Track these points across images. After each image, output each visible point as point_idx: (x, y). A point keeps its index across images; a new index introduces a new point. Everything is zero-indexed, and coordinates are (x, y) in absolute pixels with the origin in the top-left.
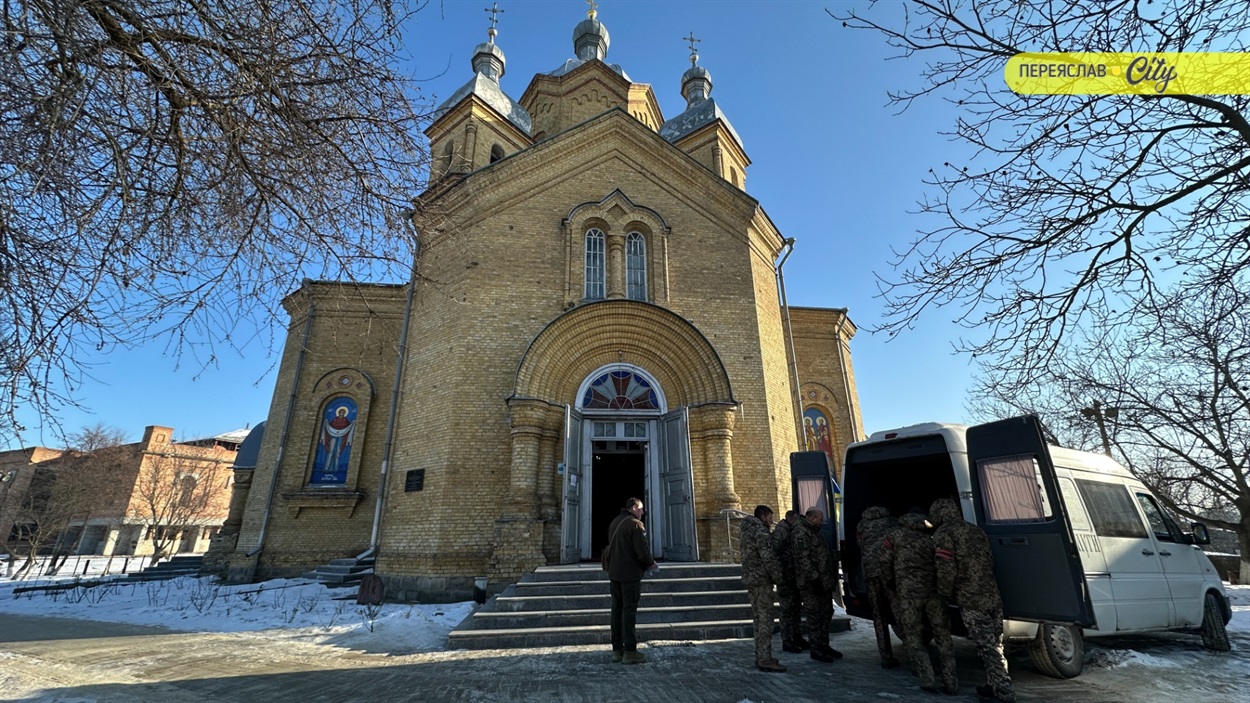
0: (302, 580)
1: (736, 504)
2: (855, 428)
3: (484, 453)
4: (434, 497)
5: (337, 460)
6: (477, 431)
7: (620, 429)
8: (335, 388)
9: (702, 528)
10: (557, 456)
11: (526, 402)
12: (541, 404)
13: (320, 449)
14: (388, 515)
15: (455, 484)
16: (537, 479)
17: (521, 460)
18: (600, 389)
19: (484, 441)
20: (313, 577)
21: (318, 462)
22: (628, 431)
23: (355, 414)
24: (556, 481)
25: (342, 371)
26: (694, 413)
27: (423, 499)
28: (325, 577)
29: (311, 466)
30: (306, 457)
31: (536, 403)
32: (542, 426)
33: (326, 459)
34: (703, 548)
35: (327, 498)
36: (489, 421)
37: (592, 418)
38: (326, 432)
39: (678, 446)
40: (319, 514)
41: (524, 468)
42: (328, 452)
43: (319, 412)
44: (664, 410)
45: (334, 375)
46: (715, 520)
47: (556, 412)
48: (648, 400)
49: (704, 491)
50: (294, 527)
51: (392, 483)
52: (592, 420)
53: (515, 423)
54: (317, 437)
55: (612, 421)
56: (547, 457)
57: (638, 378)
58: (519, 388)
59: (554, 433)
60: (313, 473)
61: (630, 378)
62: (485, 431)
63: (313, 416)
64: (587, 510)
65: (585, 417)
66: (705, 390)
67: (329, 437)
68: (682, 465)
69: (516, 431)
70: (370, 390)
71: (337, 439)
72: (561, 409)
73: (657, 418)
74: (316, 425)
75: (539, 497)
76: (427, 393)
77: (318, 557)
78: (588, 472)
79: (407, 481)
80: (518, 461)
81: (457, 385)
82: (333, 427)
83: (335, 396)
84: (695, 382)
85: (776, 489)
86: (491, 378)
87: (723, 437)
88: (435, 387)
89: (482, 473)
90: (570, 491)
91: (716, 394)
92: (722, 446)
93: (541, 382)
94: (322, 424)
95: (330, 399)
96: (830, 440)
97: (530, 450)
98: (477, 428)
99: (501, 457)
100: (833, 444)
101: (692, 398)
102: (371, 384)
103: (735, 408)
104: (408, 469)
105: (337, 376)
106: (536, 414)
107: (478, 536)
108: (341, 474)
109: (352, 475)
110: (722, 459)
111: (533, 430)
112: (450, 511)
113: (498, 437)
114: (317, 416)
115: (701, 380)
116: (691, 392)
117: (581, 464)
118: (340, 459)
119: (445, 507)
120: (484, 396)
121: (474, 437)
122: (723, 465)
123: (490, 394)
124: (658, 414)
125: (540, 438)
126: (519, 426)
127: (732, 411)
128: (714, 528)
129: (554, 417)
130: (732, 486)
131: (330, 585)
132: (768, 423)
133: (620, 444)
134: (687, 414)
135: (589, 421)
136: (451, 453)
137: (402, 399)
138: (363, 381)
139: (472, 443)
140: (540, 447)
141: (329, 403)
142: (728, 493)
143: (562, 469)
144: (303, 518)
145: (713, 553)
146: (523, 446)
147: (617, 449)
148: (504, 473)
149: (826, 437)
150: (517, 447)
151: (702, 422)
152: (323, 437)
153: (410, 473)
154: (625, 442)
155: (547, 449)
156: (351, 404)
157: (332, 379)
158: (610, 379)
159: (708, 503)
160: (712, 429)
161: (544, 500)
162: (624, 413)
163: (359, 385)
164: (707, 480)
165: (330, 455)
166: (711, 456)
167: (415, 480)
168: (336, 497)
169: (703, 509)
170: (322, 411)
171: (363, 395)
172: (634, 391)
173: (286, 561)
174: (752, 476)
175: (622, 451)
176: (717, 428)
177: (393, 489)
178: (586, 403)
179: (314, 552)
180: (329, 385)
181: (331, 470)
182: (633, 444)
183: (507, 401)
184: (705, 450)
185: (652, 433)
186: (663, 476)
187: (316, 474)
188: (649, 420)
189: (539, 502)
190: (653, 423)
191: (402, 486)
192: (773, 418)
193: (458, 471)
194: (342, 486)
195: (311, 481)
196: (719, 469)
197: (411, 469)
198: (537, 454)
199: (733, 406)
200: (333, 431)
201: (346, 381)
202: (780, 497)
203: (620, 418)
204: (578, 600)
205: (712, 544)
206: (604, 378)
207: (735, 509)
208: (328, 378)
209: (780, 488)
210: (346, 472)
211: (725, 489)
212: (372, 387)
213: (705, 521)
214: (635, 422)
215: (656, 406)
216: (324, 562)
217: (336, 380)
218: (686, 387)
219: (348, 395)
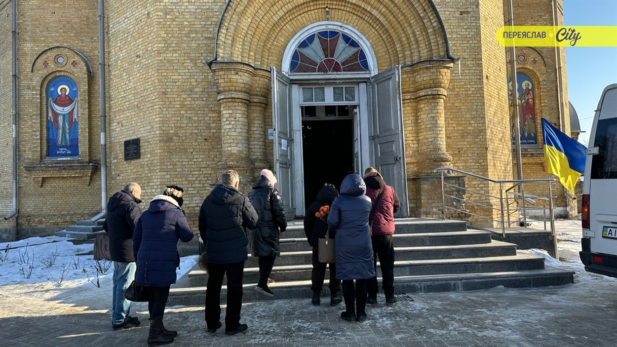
0: (54, 238)
1: (448, 163)
2: (561, 91)
3: (195, 121)
4: (151, 164)
5: (67, 135)
6: (185, 99)
7: (329, 92)
8: (52, 67)
9: (412, 187)
10: (267, 122)
11: (230, 65)
12: (246, 68)
13: (50, 126)
14: (113, 182)
15: (170, 152)
16: (249, 144)
17: (230, 126)
18: (307, 51)
19: (193, 109)
20: (64, 235)
21: (51, 137)
22: (337, 96)
23: (76, 92)
24: (267, 146)
25: (56, 50)
26: (406, 73)
27: (142, 166)
28: (73, 235)
29: (45, 141)
30: (38, 133)
31: (240, 67)
32: (249, 91)
33: (57, 135)
34: (412, 205)
35: (64, 169)
36: (196, 90)
37: (300, 83)
38: (53, 110)
39: (389, 108)
40: (61, 183)
41: (234, 134)
42: (57, 128)
43: (41, 91)
44: (374, 72)
45: (49, 54)
46: (426, 179)
47: (263, 76)
48: (359, 61)
49: (414, 152)
50: (41, 195)
51: (112, 153)
52: (300, 85)
53: (221, 89)
54: (45, 114)
55: (320, 85)
56: (257, 124)
57: (347, 39)
58: (220, 51)
59: (261, 99)
60: (48, 147)
61: (338, 37)
62: (194, 99)
63: (36, 94)
64: (300, 172)
65: (292, 82)
66: (418, 47)
67: (56, 115)
68: (393, 127)
69: (222, 97)
70: (85, 68)
71: (64, 116)
72: (267, 74)
73: (366, 81)
74: (41, 103)
75: (252, 162)
76: (132, 63)
77: (67, 218)
78: (298, 138)
79: (126, 150)
80: (227, 127)
81: (159, 53)
82: (58, 104)
83: (53, 76)
84: (408, 39)
85: (487, 149)
86: (194, 45)
87: (436, 97)
88: (138, 56)
89: (196, 140)
90: (281, 155)
91: (431, 50)
92: (435, 106)
93: (243, 45)
94: (47, 102)
95: (50, 78)
96: (534, 103)
97: (238, 115)
98: (185, 96)
99: (212, 125)
100: (537, 107)
101: (404, 57)
102: (85, 62)
103: (451, 65)
104: (124, 140)
105: (51, 55)
106: (242, 79)
107: (198, 198)
108: (73, 147)
109: (83, 148)
110: (435, 119)
111: (241, 95)
112: (169, 176)
113: (207, 105)
114: (41, 95)
115: (415, 36)
116: (403, 51)
117: (291, 130)
118: (69, 134)
119: (164, 173)
120: (188, 64)
121: (183, 106)
122: (435, 125)
123: (194, 61)
124: (367, 76)
125: (248, 103)
126: (225, 91)
127: (448, 68)
128: (426, 186)
129: (259, 82)
130: (443, 146)
131: (76, 242)
132: (481, 83)
133: (329, 109)
134: (398, 75)
135: (297, 86)
136: (162, 122)
137: (110, 71)
138: (77, 58)
139: (182, 112)
140: (248, 113)
141: (49, 82)
142: (440, 152)
143: (272, 134)
144: (48, 187)
145: (423, 210)
146: (231, 112)
147: (327, 116)
148: (215, 140)
149: (531, 100)
150: (225, 113)
151: (415, 82)
152: (50, 115)
153: (127, 143)
154: (334, 107)
155: (256, 114)
156: (71, 83)
157: (47, 58)
158: (316, 40)
159: (418, 163)
160: (425, 88)
161: (256, 164)
162: (333, 77)
163: (74, 64)
164: (418, 141)
165: (60, 131)
166: (423, 116)
167: (133, 149)
168: (72, 168)
169: (414, 168)
170: (44, 90)
171: (79, 73)
172: (342, 53)
173: (40, 222)
174: (463, 137)
175: (331, 118)
176: (431, 87)
177: (115, 158)
178: (293, 66)
179: (63, 215)
180: (46, 64)
181: (64, 144)
182: (342, 108)
183: (210, 64)
184: (416, 112)
185: (361, 97)
186: (372, 138)
187: (51, 148)
188: (358, 83)
189: (251, 166)
190: (363, 86)
191: (121, 156)
192: (487, 78)
193: (172, 139)
194: (76, 158)
195: (48, 155)
196: (431, 129)
197: (128, 139)
198: (246, 120)
199: (449, 62)
200: (58, 109)
201: (61, 60)
202: (489, 157)
203: (329, 82)
204: (293, 256)
205: (423, 201)
206: (311, 39)
207: (447, 167)
208: (44, 57)
209: (490, 148)
210: (77, 146)
211: (437, 149)
212: (87, 65)
213: (415, 180)
214: (344, 86)
215: (365, 66)
216: (73, 223)
217: (52, 58)
218: (398, 46)
219: (66, 74)
